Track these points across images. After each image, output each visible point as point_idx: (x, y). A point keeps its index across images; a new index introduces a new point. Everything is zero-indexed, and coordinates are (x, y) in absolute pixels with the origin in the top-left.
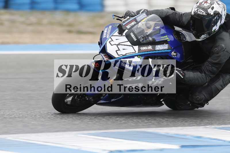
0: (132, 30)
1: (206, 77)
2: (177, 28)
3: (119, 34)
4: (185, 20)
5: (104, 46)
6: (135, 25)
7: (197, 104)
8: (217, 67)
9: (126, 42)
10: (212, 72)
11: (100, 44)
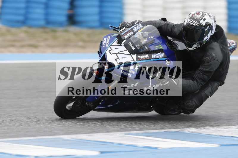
0: (130, 40)
1: (198, 84)
2: (170, 38)
3: (118, 43)
4: (177, 31)
5: (104, 55)
6: (132, 35)
7: (188, 110)
8: (207, 75)
9: (124, 51)
10: (203, 80)
11: (100, 53)
